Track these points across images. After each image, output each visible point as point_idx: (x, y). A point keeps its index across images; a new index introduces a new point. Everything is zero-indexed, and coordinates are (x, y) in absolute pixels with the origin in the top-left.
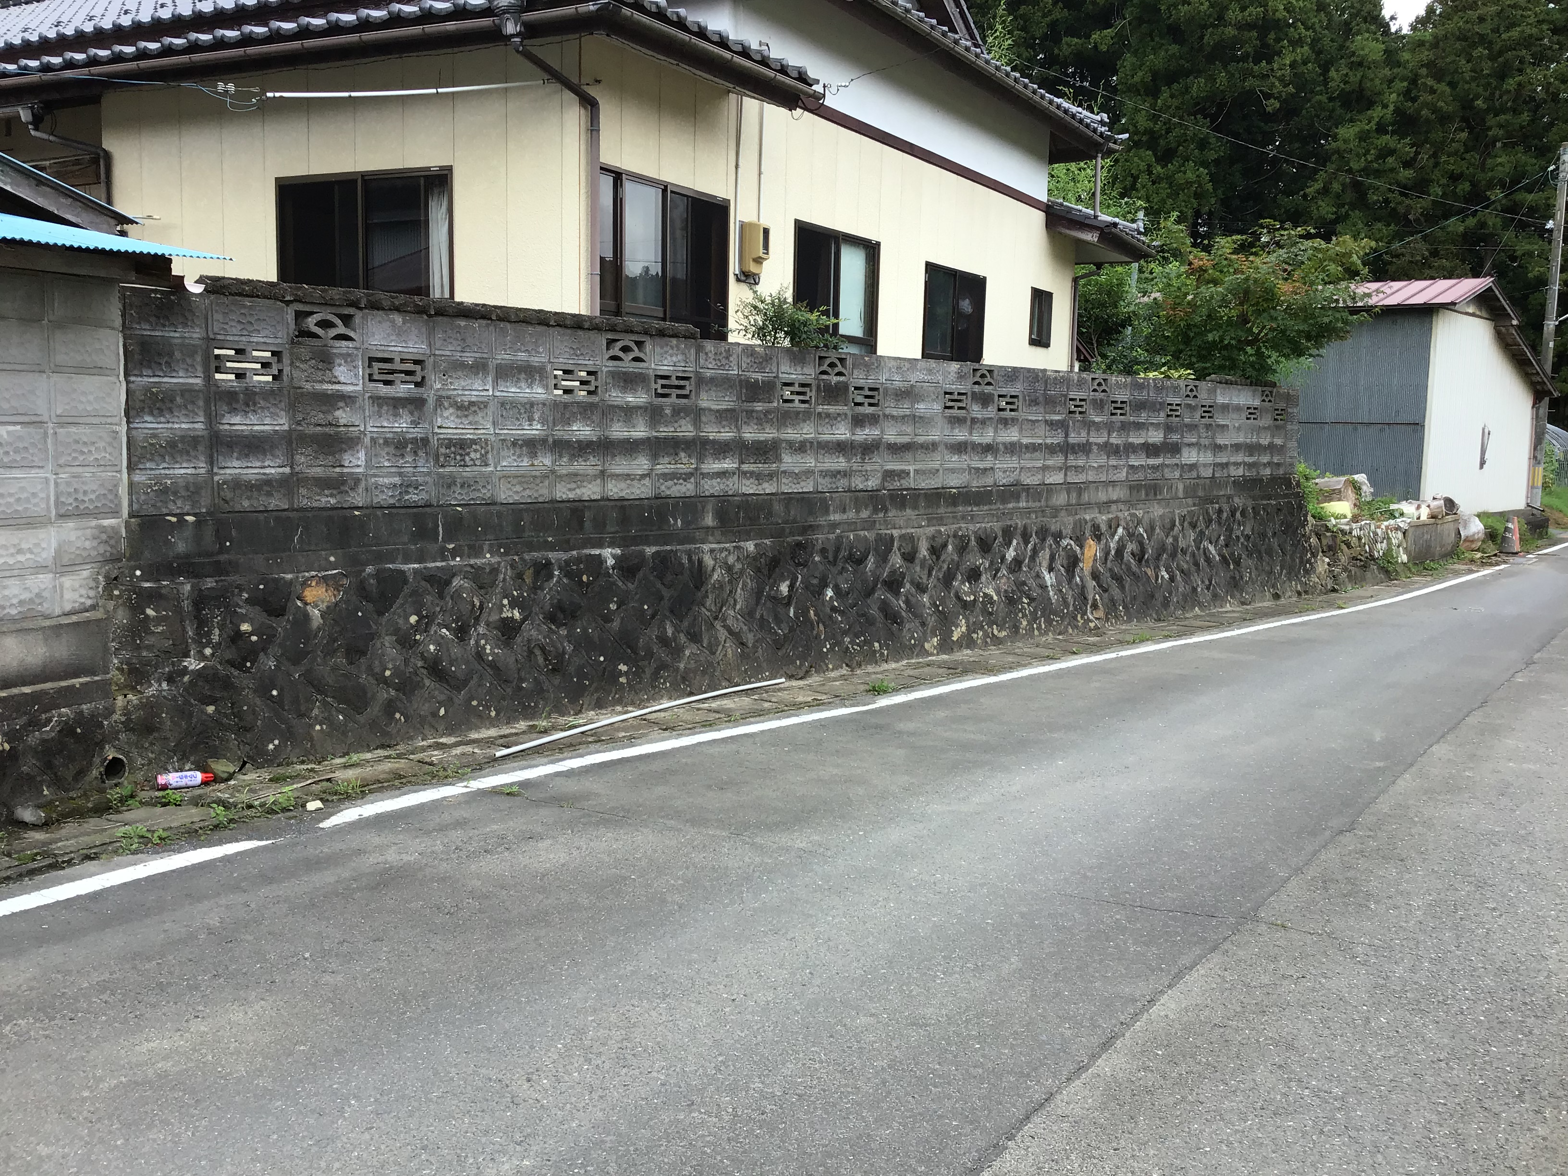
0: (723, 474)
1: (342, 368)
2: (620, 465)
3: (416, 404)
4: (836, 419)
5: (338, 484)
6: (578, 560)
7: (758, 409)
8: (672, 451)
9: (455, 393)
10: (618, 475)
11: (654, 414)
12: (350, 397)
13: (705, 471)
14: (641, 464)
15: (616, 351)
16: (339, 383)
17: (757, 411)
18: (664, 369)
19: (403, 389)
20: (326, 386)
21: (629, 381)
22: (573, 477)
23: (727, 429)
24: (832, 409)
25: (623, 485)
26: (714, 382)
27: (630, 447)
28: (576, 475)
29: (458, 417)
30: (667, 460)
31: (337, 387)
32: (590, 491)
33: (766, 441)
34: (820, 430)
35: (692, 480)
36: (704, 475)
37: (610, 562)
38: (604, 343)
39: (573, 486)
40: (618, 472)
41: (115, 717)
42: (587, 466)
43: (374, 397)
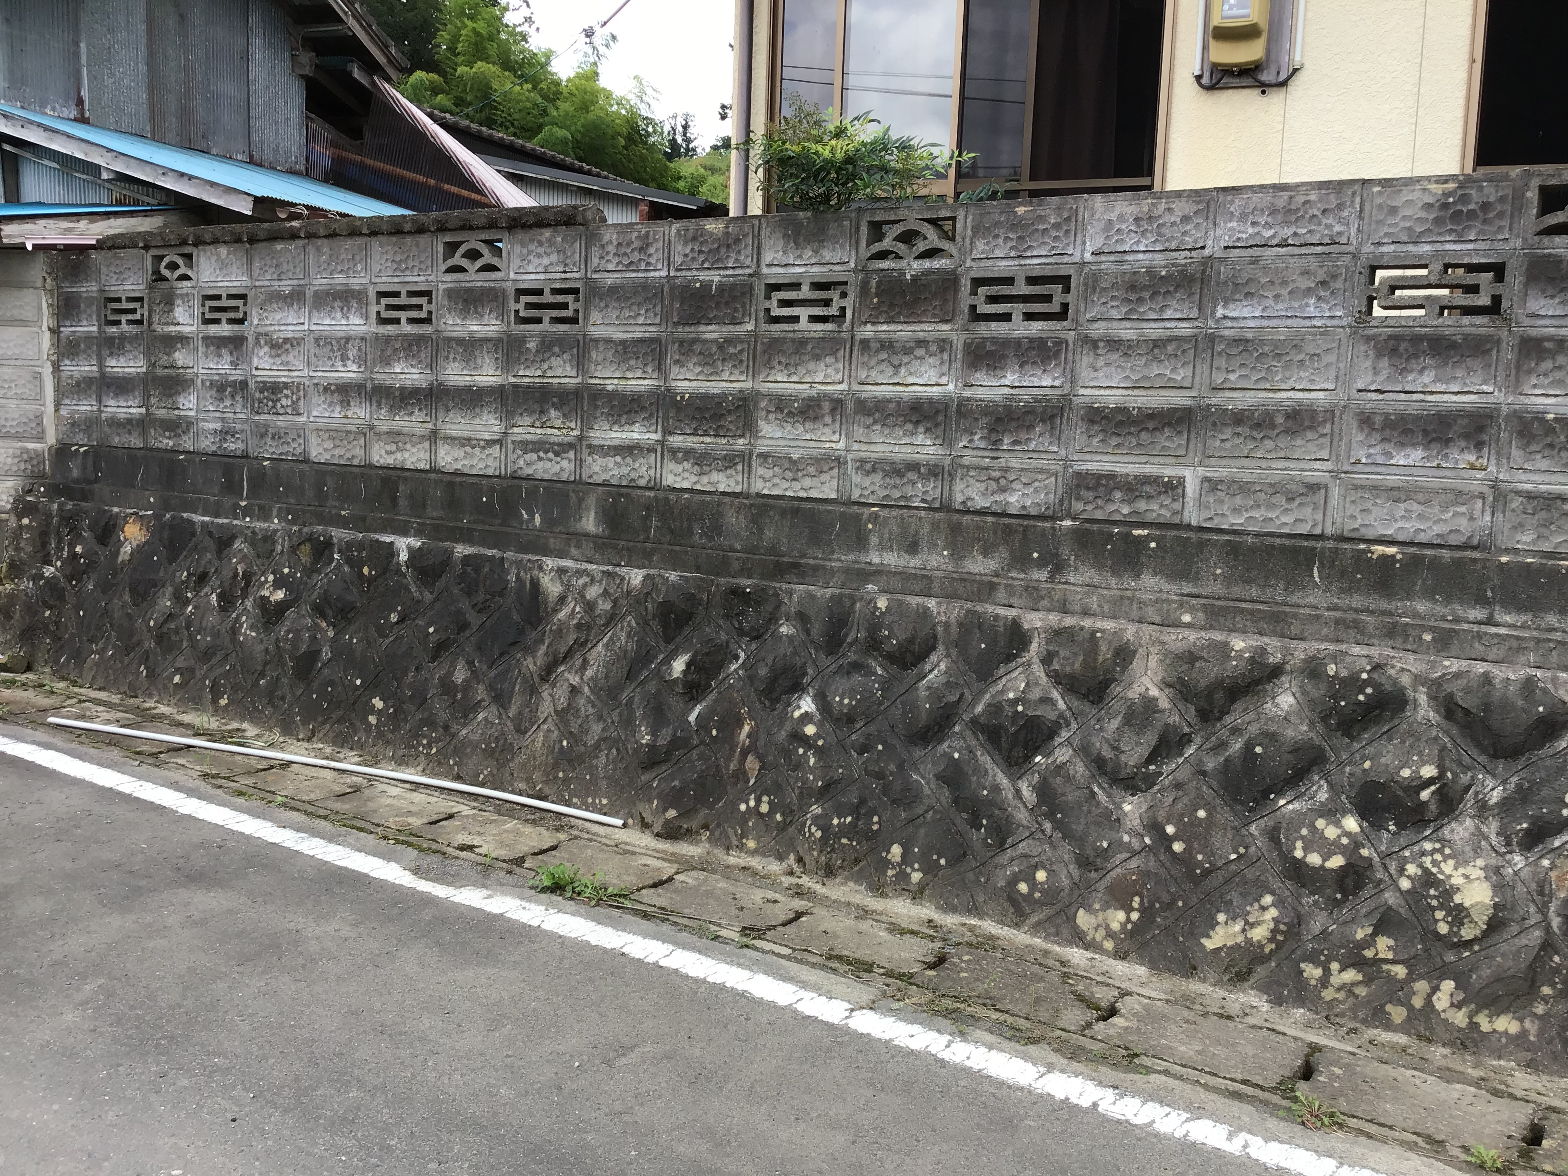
0: (629, 450)
1: (181, 309)
2: (457, 424)
3: (236, 343)
4: (907, 351)
5: (176, 426)
6: (361, 546)
7: (709, 336)
8: (536, 407)
9: (272, 328)
10: (454, 439)
11: (510, 350)
12: (187, 338)
13: (596, 442)
14: (488, 423)
15: (457, 259)
16: (178, 324)
17: (705, 341)
18: (530, 280)
19: (224, 329)
20: (172, 328)
21: (475, 300)
22: (395, 436)
23: (639, 374)
24: (903, 332)
25: (459, 453)
26: (616, 293)
27: (475, 399)
28: (399, 434)
29: (271, 356)
30: (528, 420)
31: (178, 328)
33: (724, 396)
34: (863, 374)
35: (571, 455)
36: (593, 449)
37: (404, 556)
38: (441, 249)
39: (393, 447)
40: (454, 433)
42: (412, 422)
43: (206, 338)
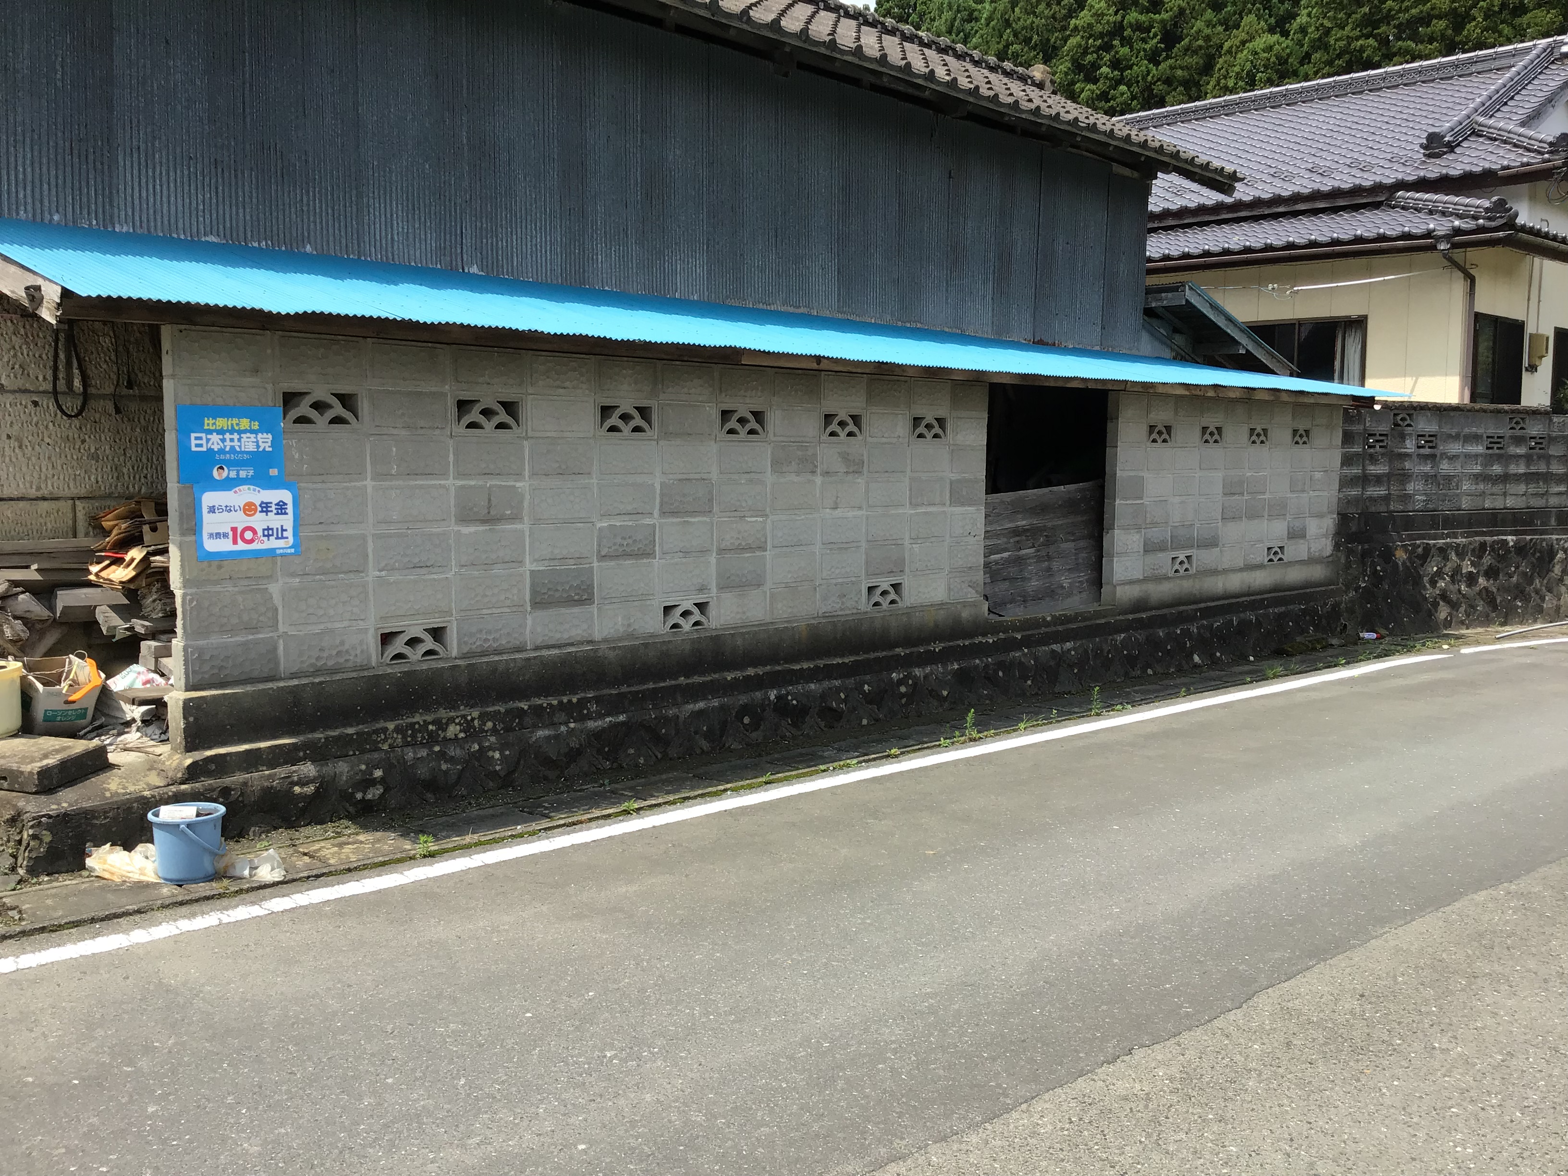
0: (1559, 494)
1: (1407, 441)
2: (1512, 488)
3: (1433, 457)
5: (1404, 499)
6: (1498, 542)
8: (1536, 480)
9: (1448, 451)
10: (1511, 495)
11: (1528, 459)
12: (1410, 455)
13: (1551, 492)
14: (1522, 488)
15: (1513, 424)
16: (1407, 448)
18: (1534, 433)
19: (1427, 451)
20: (1403, 450)
21: (1519, 440)
22: (1492, 495)
23: (1561, 467)
25: (1513, 500)
27: (1518, 478)
28: (1494, 494)
29: (1448, 463)
30: (1533, 485)
31: (1406, 450)
32: (1499, 503)
35: (1545, 497)
36: (1550, 495)
37: (1511, 544)
38: (1508, 420)
39: (1492, 500)
40: (1511, 492)
41: (1342, 605)
42: (1498, 489)
43: (1418, 455)
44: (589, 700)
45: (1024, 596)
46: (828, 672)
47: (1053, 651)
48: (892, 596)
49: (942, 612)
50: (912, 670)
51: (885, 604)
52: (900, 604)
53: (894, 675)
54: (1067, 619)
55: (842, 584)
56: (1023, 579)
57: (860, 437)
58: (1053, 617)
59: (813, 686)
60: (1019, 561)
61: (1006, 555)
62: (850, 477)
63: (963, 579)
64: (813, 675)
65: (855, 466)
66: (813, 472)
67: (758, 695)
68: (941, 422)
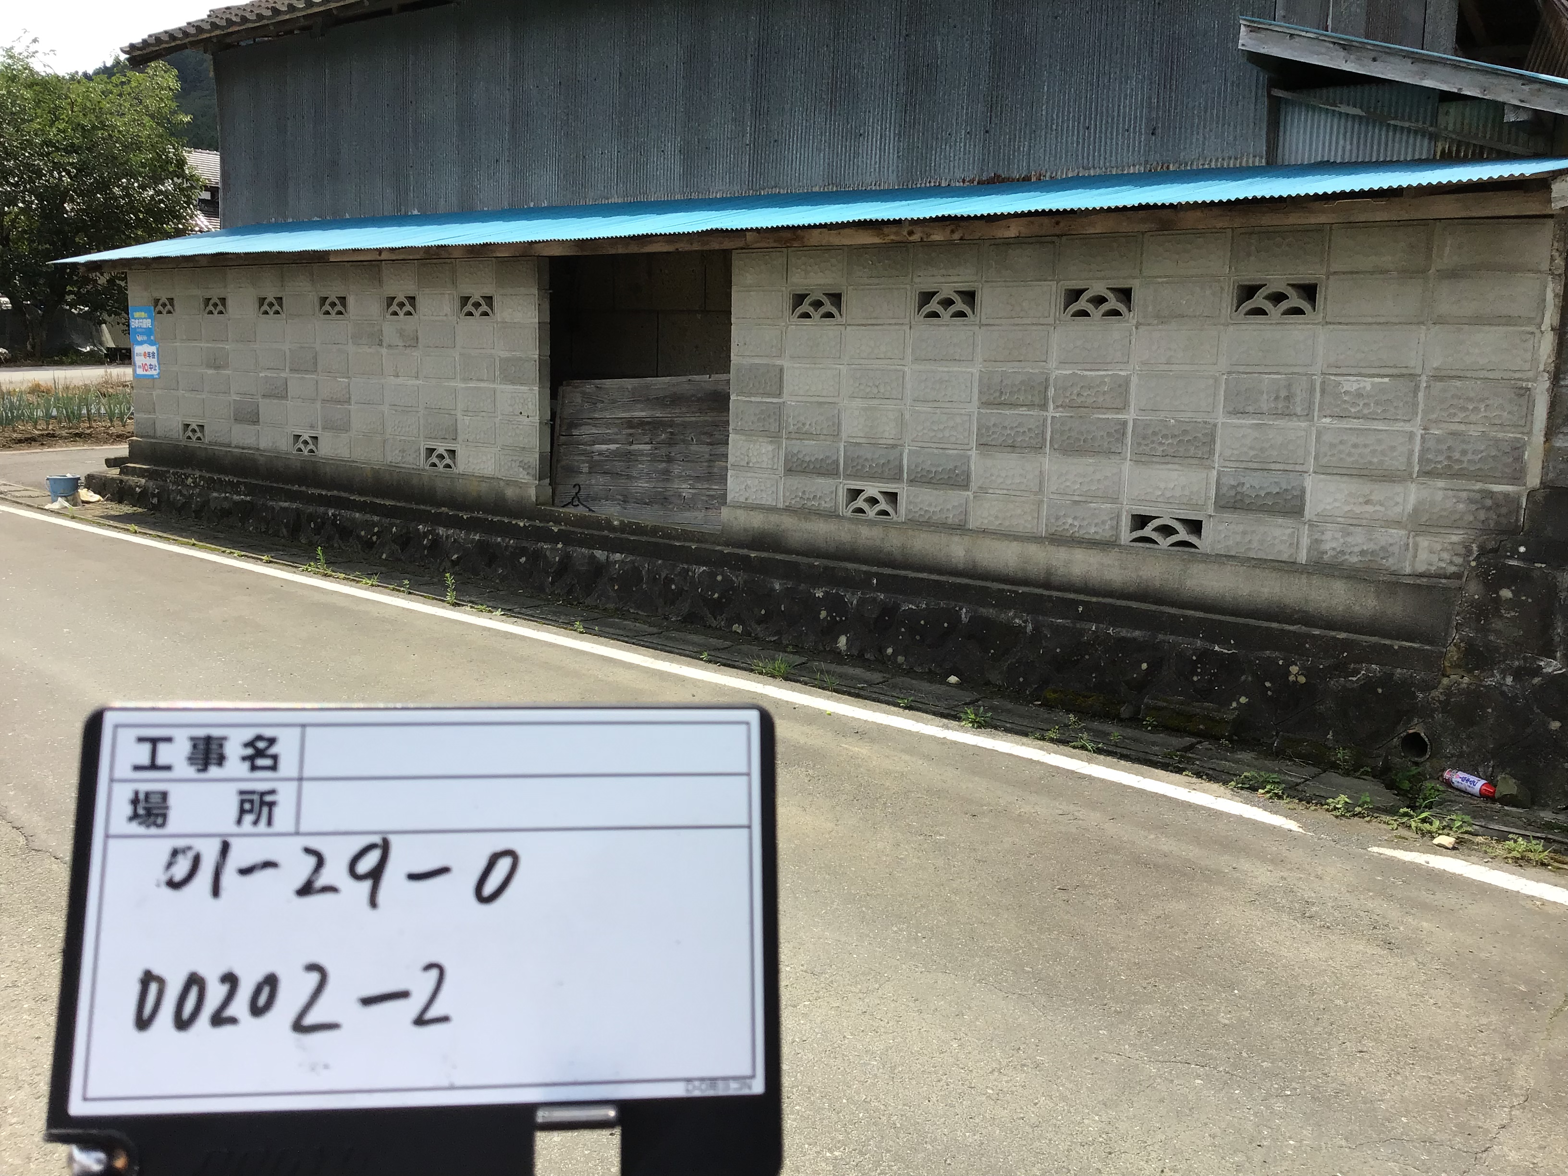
41: (1435, 693)
44: (241, 483)
45: (625, 496)
46: (374, 509)
47: (592, 557)
48: (448, 461)
49: (484, 484)
50: (436, 527)
51: (441, 466)
52: (455, 470)
53: (421, 527)
54: (639, 530)
55: (405, 441)
56: (629, 477)
57: (416, 316)
58: (622, 522)
59: (357, 515)
60: (629, 457)
61: (613, 447)
62: (408, 351)
63: (514, 458)
64: (362, 507)
65: (413, 342)
66: (380, 345)
67: (322, 509)
68: (489, 300)
